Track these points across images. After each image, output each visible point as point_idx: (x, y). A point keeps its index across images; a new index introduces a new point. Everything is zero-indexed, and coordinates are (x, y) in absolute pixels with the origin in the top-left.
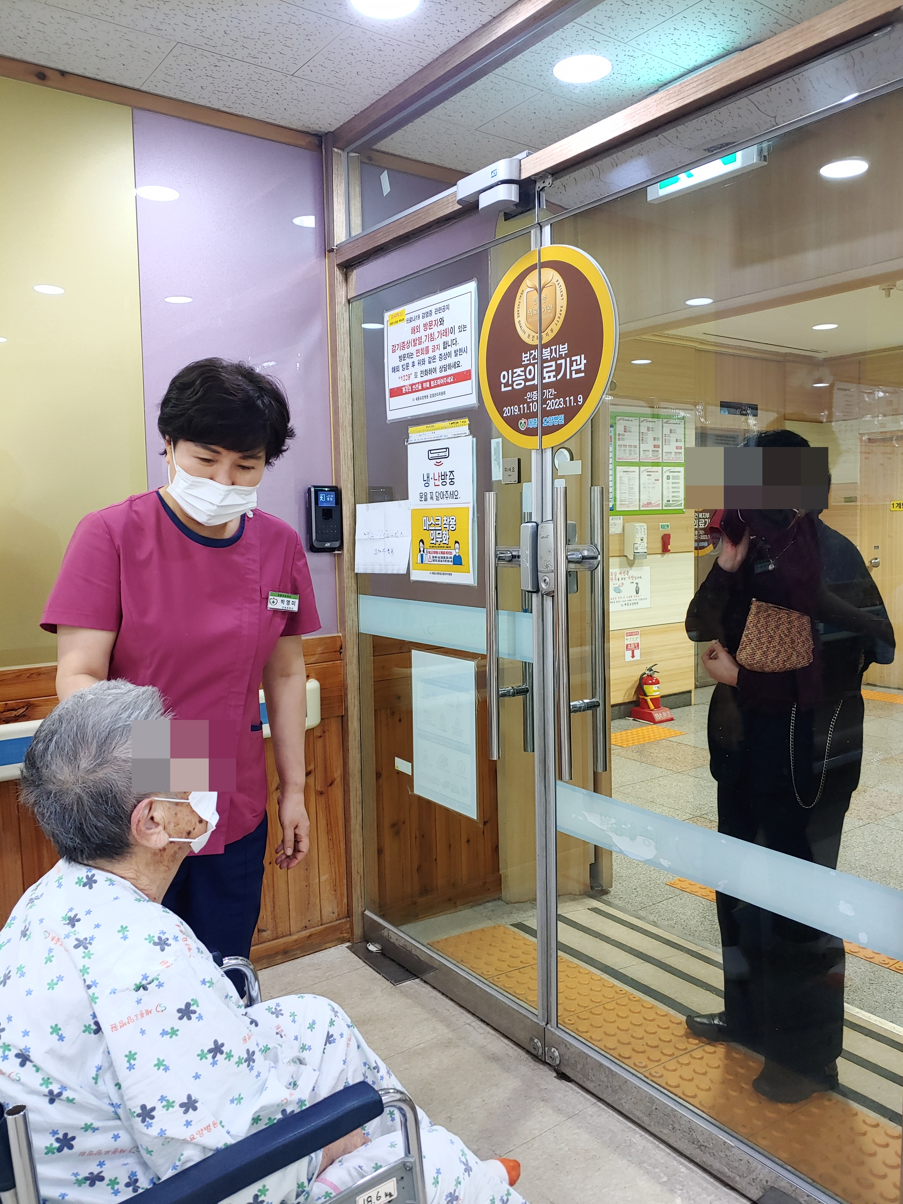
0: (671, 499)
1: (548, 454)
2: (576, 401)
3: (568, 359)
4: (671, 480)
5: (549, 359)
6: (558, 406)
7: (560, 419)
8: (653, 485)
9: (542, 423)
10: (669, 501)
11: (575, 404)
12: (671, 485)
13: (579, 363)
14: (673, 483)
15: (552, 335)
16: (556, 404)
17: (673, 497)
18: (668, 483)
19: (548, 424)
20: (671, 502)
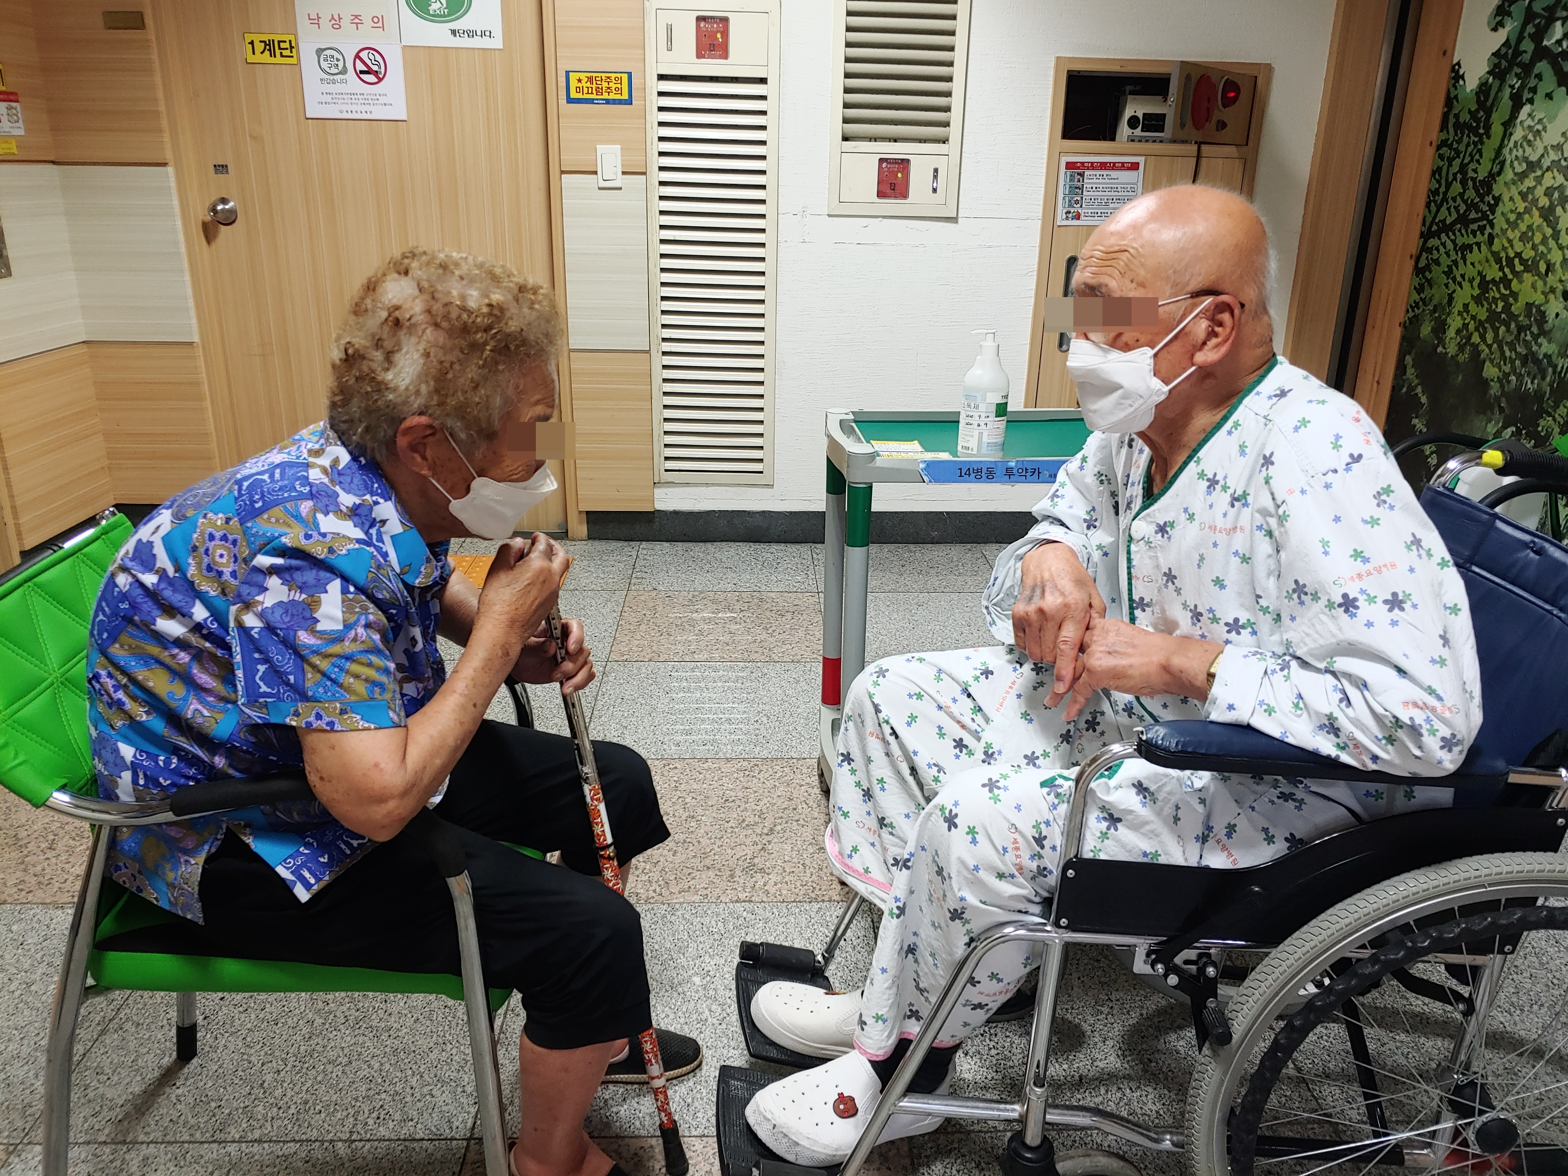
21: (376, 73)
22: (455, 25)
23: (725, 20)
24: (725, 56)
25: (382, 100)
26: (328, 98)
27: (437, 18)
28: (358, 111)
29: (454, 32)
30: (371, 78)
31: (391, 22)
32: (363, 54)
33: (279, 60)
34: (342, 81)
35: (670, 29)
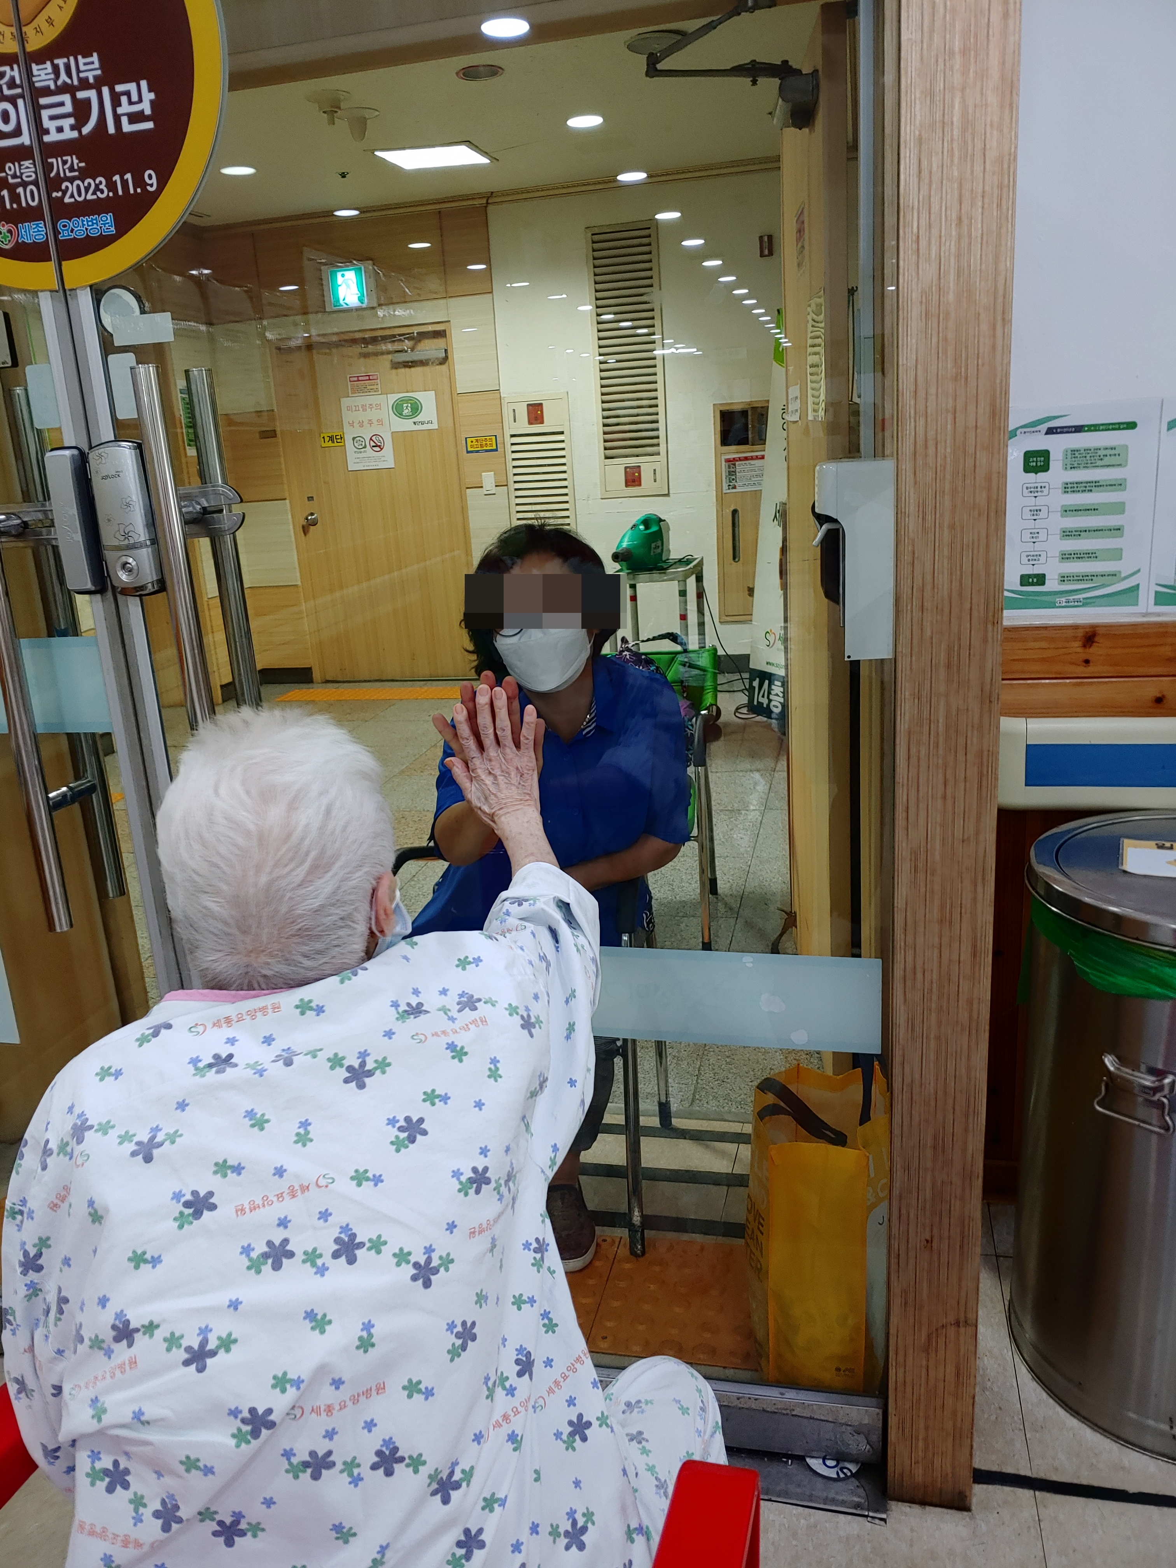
1: (85, 300)
2: (139, 182)
3: (105, 90)
5: (53, 87)
6: (94, 193)
7: (105, 223)
9: (56, 232)
11: (139, 190)
13: (135, 98)
15: (50, 34)
16: (87, 189)
19: (73, 236)
21: (379, 446)
22: (414, 420)
23: (541, 405)
24: (542, 422)
25: (383, 459)
26: (358, 460)
27: (408, 417)
28: (372, 465)
29: (415, 423)
30: (378, 449)
31: (386, 421)
32: (374, 438)
33: (336, 444)
34: (365, 452)
35: (514, 410)
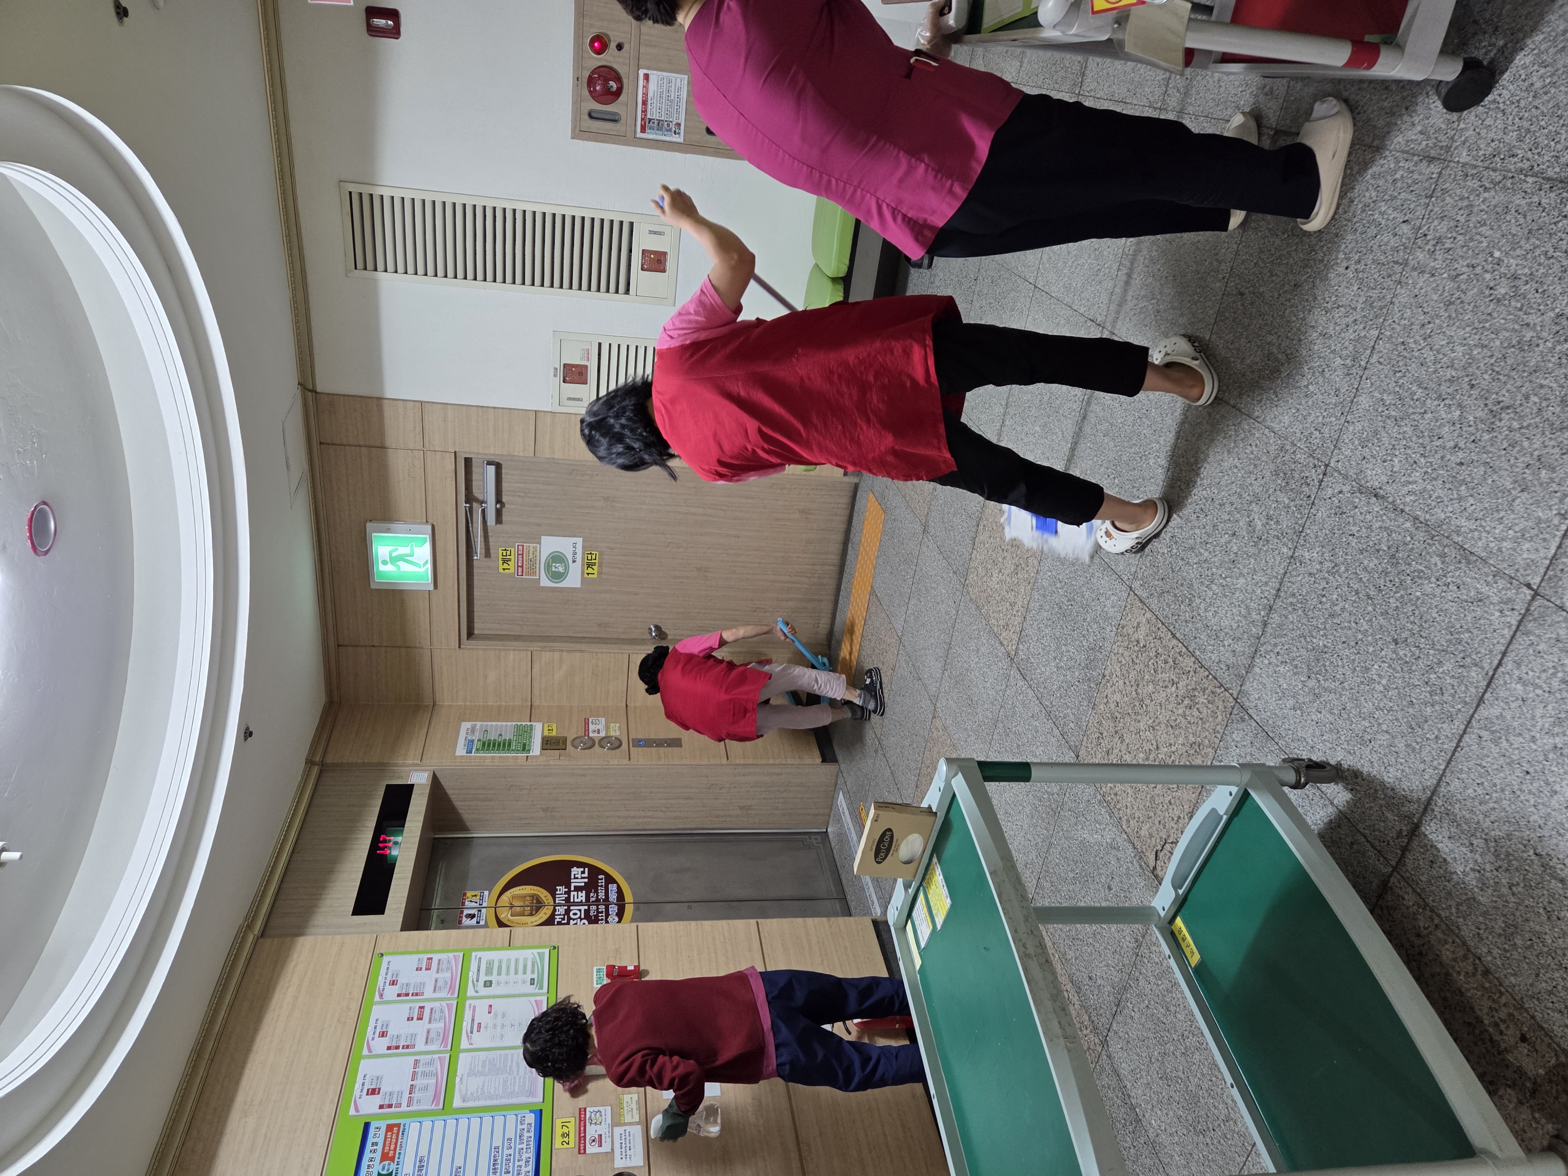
0: (529, 976)
4: (494, 978)
8: (500, 1018)
10: (532, 981)
12: (503, 977)
14: (499, 974)
17: (525, 973)
18: (498, 983)
20: (535, 976)
